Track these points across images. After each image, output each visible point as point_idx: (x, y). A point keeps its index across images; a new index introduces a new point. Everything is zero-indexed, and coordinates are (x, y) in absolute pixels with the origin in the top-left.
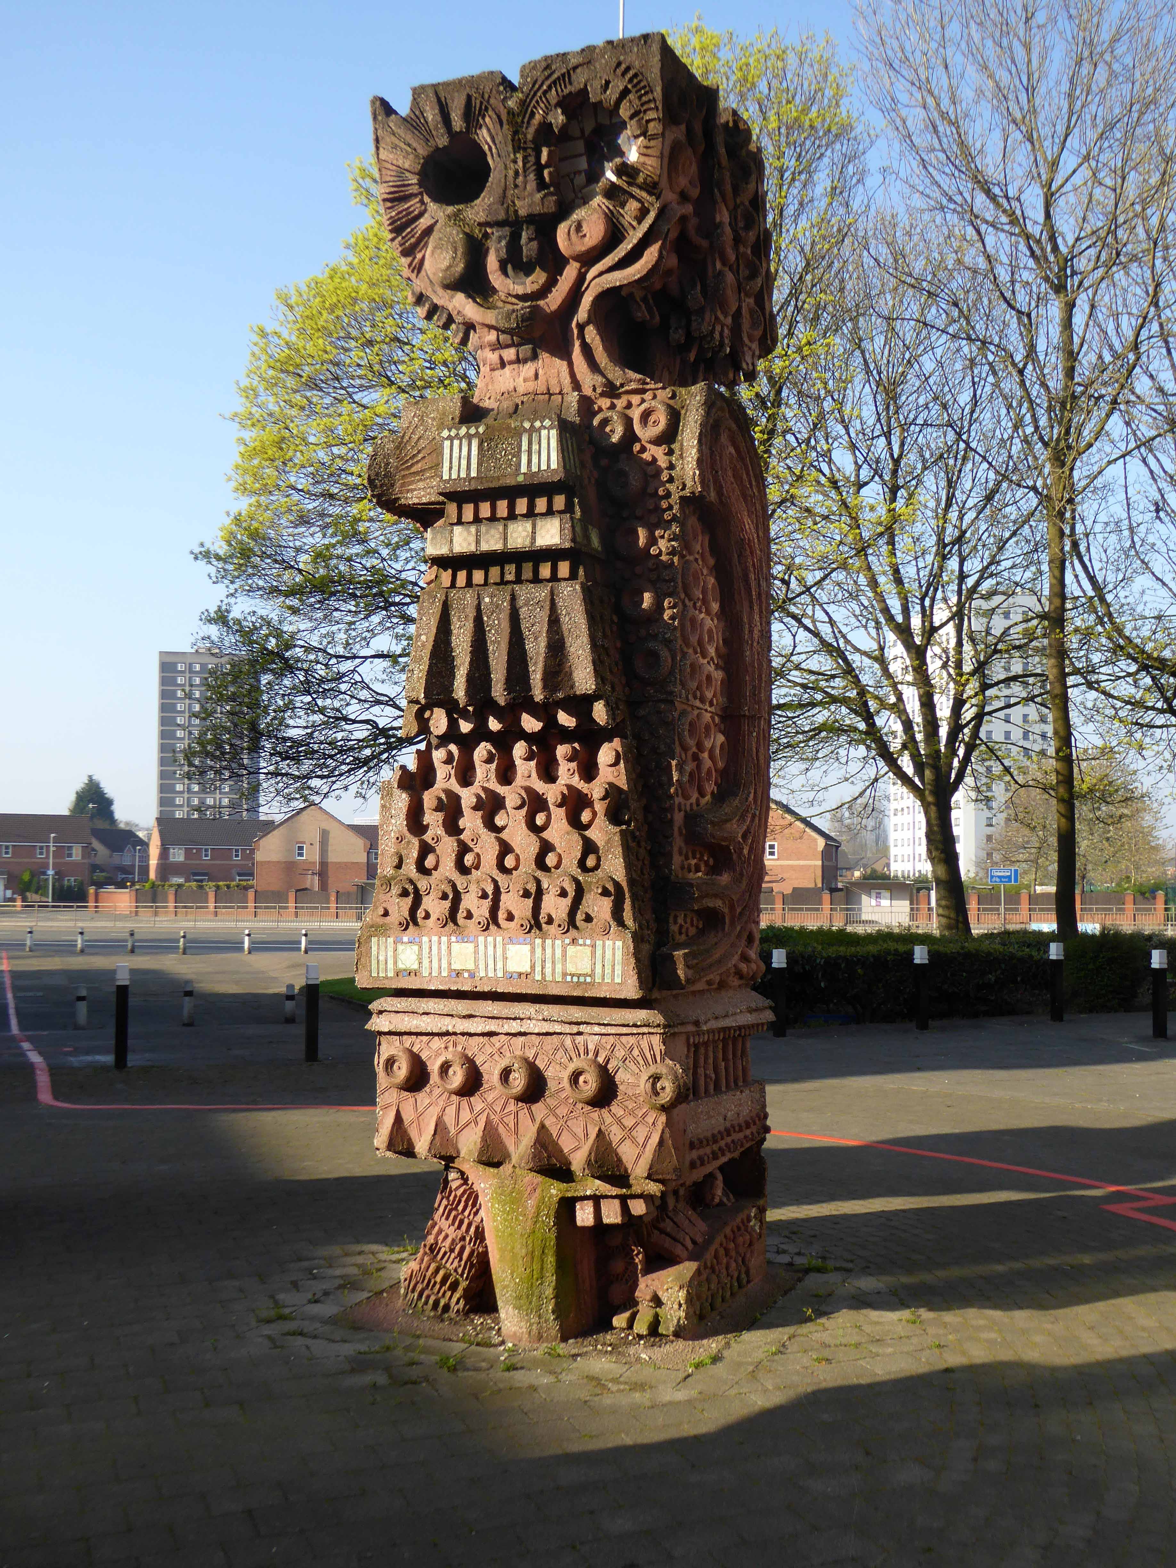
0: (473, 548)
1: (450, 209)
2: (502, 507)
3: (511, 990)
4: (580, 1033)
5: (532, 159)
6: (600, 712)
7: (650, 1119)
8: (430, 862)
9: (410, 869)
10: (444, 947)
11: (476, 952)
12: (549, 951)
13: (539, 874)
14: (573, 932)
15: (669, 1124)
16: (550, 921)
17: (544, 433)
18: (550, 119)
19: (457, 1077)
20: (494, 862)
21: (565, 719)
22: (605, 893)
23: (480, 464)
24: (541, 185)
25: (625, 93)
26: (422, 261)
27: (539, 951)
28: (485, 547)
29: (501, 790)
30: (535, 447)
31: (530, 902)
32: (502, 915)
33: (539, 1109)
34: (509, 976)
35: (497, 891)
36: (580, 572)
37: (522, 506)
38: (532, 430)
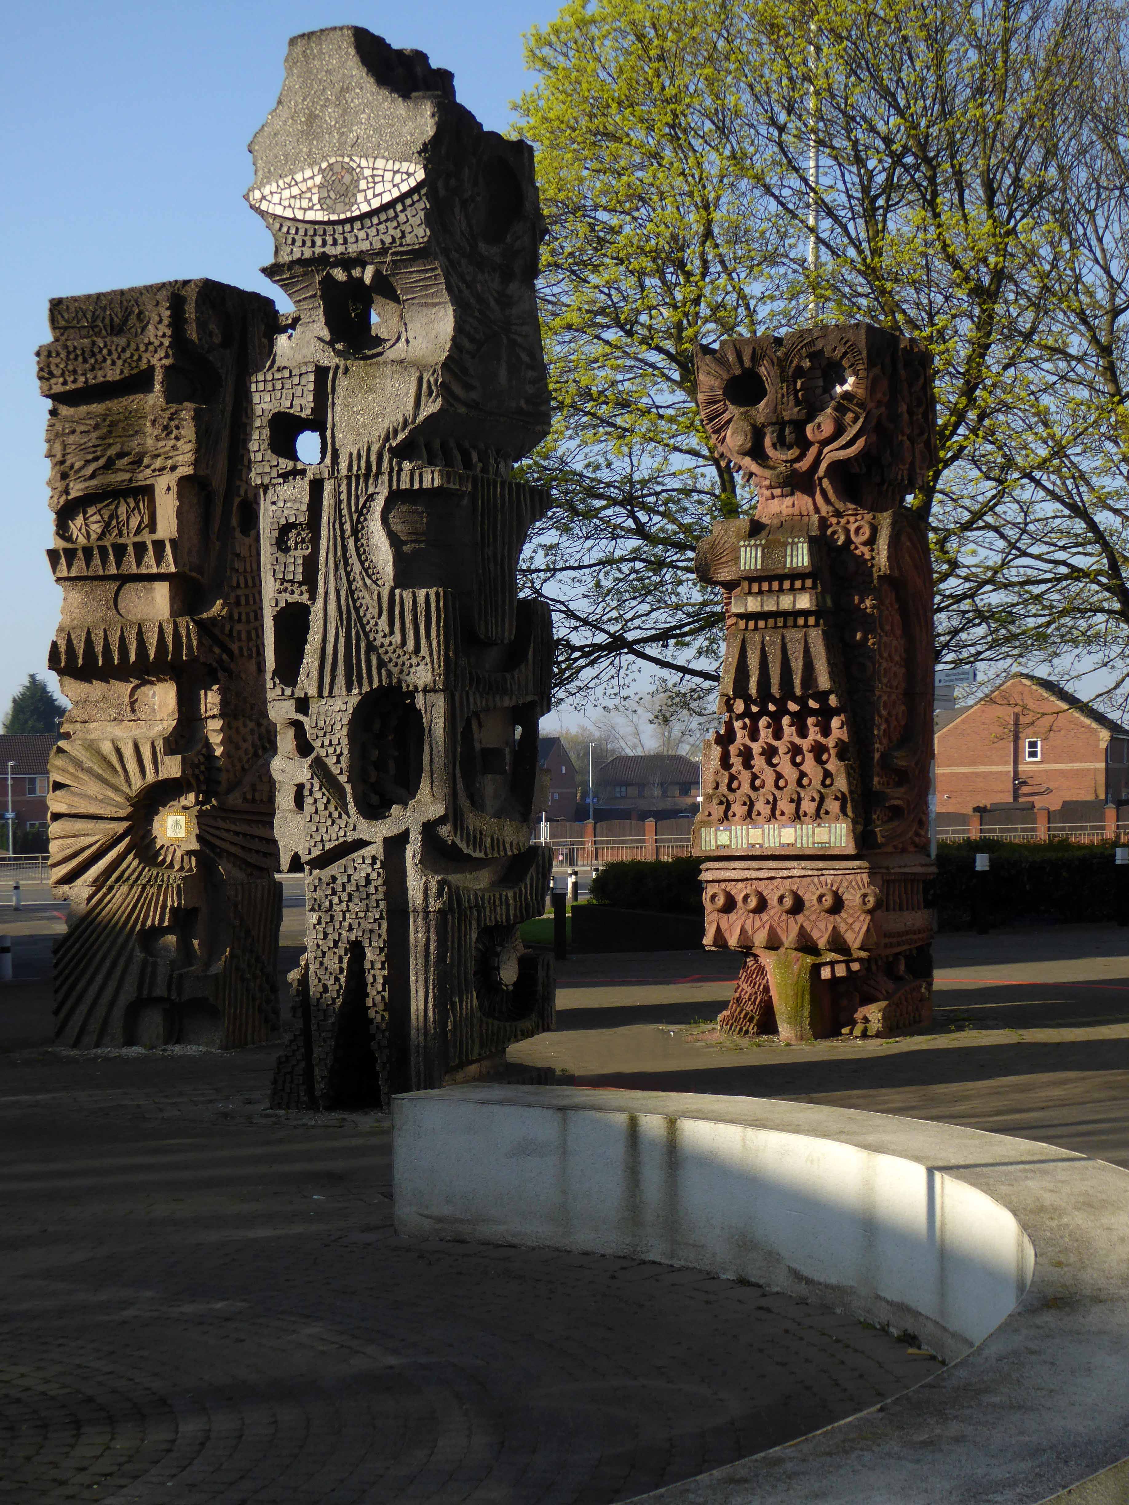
0: (759, 609)
1: (742, 409)
2: (775, 585)
3: (784, 853)
4: (822, 875)
5: (791, 387)
6: (833, 701)
7: (862, 918)
8: (735, 785)
9: (723, 789)
10: (744, 832)
11: (763, 833)
12: (805, 831)
13: (799, 789)
14: (819, 820)
15: (871, 920)
16: (805, 815)
17: (800, 545)
18: (802, 364)
19: (753, 903)
20: (773, 783)
21: (812, 704)
22: (836, 798)
23: (762, 562)
24: (798, 403)
25: (845, 354)
26: (725, 437)
27: (799, 832)
28: (766, 609)
29: (775, 743)
30: (795, 553)
31: (794, 805)
32: (778, 813)
33: (800, 917)
34: (782, 846)
35: (775, 800)
36: (821, 621)
37: (787, 585)
38: (793, 543)
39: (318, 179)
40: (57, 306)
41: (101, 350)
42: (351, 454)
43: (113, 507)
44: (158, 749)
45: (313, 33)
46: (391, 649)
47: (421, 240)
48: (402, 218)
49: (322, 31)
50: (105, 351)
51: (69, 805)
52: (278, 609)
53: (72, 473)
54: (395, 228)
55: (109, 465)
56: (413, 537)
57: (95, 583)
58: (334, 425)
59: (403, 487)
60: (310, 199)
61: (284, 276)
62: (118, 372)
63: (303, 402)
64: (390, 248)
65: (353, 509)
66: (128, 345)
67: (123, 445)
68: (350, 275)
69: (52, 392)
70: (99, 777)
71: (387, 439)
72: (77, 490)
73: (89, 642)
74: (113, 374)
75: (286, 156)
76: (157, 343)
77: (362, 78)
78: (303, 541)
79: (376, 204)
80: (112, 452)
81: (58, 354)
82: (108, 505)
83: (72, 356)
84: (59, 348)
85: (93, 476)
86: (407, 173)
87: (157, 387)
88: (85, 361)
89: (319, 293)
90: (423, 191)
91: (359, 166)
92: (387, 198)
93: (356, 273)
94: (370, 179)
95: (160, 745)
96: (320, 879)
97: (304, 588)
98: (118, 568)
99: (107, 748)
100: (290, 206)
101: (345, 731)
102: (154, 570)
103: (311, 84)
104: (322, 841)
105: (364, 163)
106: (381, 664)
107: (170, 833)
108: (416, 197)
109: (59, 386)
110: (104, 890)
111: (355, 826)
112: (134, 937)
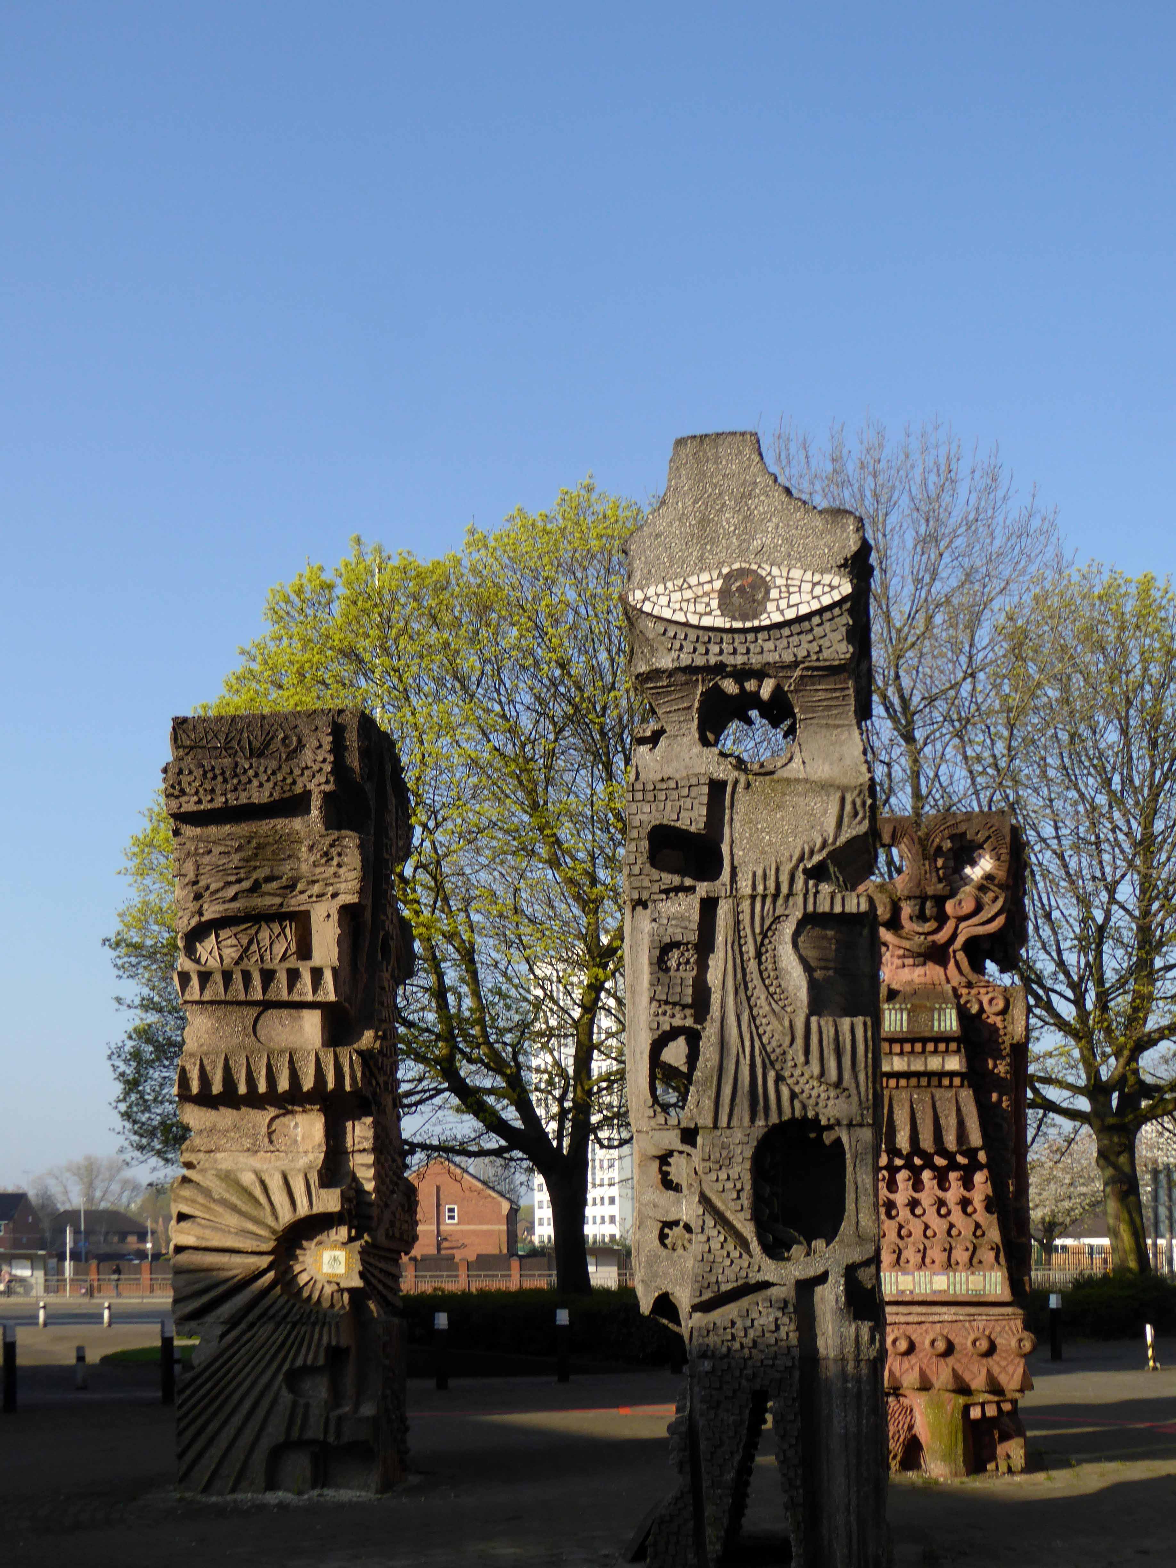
0: (906, 1068)
2: (918, 1047)
3: (935, 1299)
4: (974, 1320)
5: (932, 865)
6: (981, 1157)
7: (1016, 1361)
10: (893, 1278)
11: (914, 1280)
12: (958, 1279)
13: (949, 1239)
14: (972, 1269)
15: (1028, 1362)
16: (958, 1263)
17: (948, 1011)
19: (902, 1346)
20: (920, 1233)
21: (960, 1159)
22: (991, 1249)
23: (908, 1024)
27: (952, 1279)
30: (942, 1018)
31: (945, 1254)
32: (928, 1261)
33: (951, 1360)
34: (934, 1292)
35: (925, 1248)
36: (966, 1083)
37: (930, 1047)
38: (940, 1009)
39: (718, 584)
40: (181, 725)
41: (245, 771)
42: (754, 873)
43: (253, 931)
44: (312, 1182)
45: (706, 436)
46: (802, 1080)
47: (843, 656)
48: (818, 631)
49: (718, 435)
50: (251, 773)
51: (198, 1238)
52: (660, 1032)
53: (208, 893)
54: (810, 642)
55: (255, 888)
56: (823, 964)
57: (230, 1008)
58: (732, 842)
59: (820, 910)
60: (708, 605)
61: (660, 684)
62: (267, 794)
63: (694, 815)
64: (803, 662)
65: (758, 930)
66: (280, 768)
67: (272, 868)
68: (742, 688)
69: (182, 810)
70: (234, 1208)
71: (801, 859)
72: (211, 912)
73: (227, 1069)
74: (259, 795)
75: (671, 558)
76: (316, 768)
78: (688, 962)
79: (790, 614)
80: (260, 874)
81: (191, 772)
82: (246, 929)
83: (210, 775)
84: (193, 767)
85: (234, 898)
86: (830, 585)
87: (315, 812)
88: (225, 781)
89: (696, 705)
90: (848, 605)
91: (769, 574)
92: (804, 610)
93: (750, 685)
94: (784, 589)
95: (314, 1179)
97: (689, 1012)
98: (264, 993)
99: (248, 1179)
100: (681, 609)
101: (747, 1165)
102: (310, 998)
103: (705, 487)
104: (717, 1282)
105: (775, 571)
106: (793, 1096)
107: (326, 1269)
108: (837, 611)
109: (189, 805)
110: (243, 1326)
111: (760, 1268)
112: (281, 1377)
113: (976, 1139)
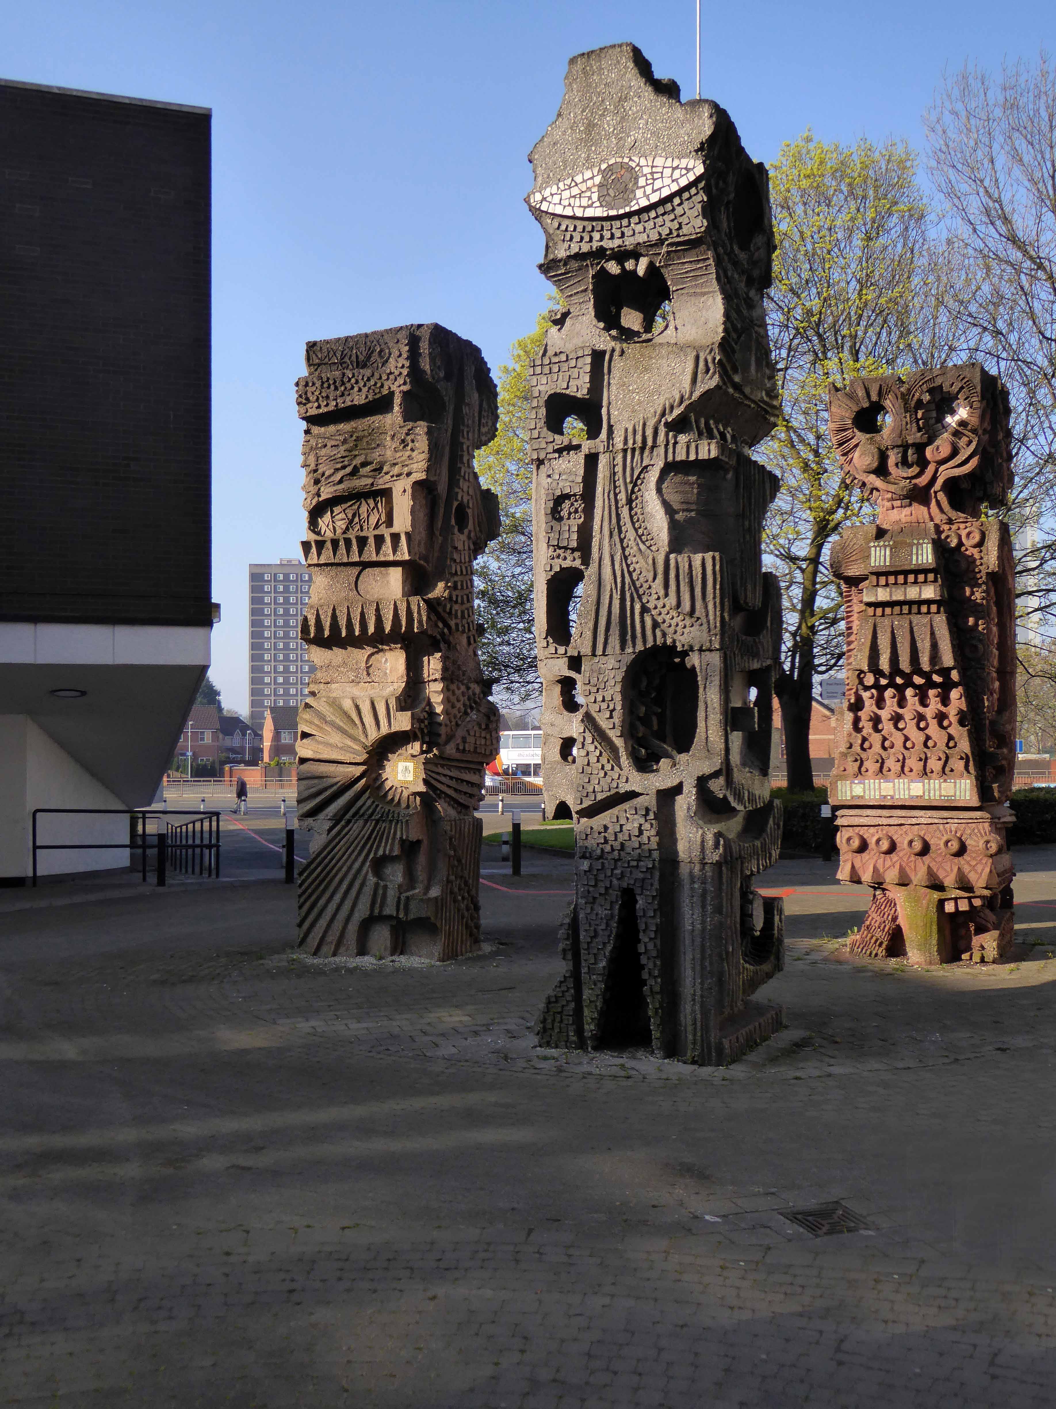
0: (888, 599)
1: (870, 436)
2: (901, 579)
3: (913, 803)
4: (947, 823)
5: (914, 416)
6: (954, 675)
7: (984, 861)
8: (867, 745)
9: (857, 748)
10: (877, 785)
11: (894, 787)
12: (932, 786)
13: (925, 750)
14: (944, 777)
15: (994, 863)
16: (932, 772)
17: (924, 545)
18: (923, 397)
19: (884, 845)
20: (901, 745)
21: (936, 678)
22: (962, 758)
23: (891, 559)
24: (920, 429)
26: (852, 458)
27: (927, 786)
28: (894, 598)
29: (900, 711)
30: (920, 552)
31: (922, 763)
32: (906, 769)
33: (927, 859)
34: (912, 797)
35: (904, 758)
36: (942, 609)
37: (911, 578)
38: (919, 544)
39: (598, 180)
40: (312, 347)
41: (349, 380)
42: (626, 430)
43: (355, 507)
44: (391, 706)
45: (592, 52)
46: (664, 611)
47: (697, 231)
48: (679, 211)
49: (601, 49)
50: (353, 381)
51: (314, 752)
52: (551, 574)
53: (323, 479)
54: (672, 220)
55: (354, 472)
56: (685, 507)
57: (340, 569)
58: (609, 403)
59: (678, 458)
60: (590, 198)
61: (559, 272)
62: (364, 397)
63: (579, 382)
64: (667, 239)
65: (628, 480)
66: (373, 375)
67: (366, 455)
68: (623, 268)
69: (308, 415)
70: (339, 729)
71: (663, 414)
72: (327, 493)
73: (334, 617)
74: (359, 398)
75: (565, 162)
76: (397, 373)
77: (640, 87)
78: (576, 511)
79: (654, 198)
80: (357, 461)
81: (313, 384)
82: (351, 506)
83: (325, 385)
84: (314, 380)
85: (341, 481)
86: (686, 168)
87: (396, 408)
88: (336, 389)
89: (591, 287)
90: (701, 185)
91: (638, 165)
92: (665, 193)
93: (629, 265)
94: (649, 176)
95: (392, 703)
96: (592, 828)
97: (577, 554)
98: (360, 556)
99: (347, 705)
100: (569, 205)
101: (618, 688)
102: (391, 558)
103: (591, 97)
104: (594, 791)
105: (643, 162)
106: (656, 625)
107: (402, 776)
108: (693, 190)
109: (313, 412)
110: (343, 823)
111: (627, 778)
112: (368, 864)
113: (948, 659)
